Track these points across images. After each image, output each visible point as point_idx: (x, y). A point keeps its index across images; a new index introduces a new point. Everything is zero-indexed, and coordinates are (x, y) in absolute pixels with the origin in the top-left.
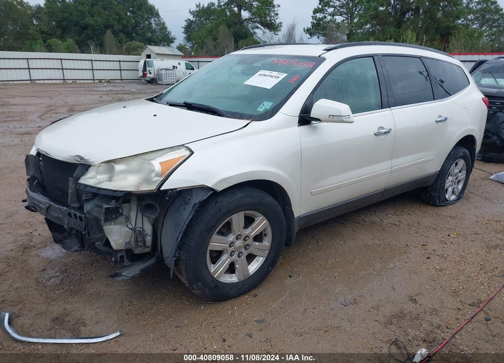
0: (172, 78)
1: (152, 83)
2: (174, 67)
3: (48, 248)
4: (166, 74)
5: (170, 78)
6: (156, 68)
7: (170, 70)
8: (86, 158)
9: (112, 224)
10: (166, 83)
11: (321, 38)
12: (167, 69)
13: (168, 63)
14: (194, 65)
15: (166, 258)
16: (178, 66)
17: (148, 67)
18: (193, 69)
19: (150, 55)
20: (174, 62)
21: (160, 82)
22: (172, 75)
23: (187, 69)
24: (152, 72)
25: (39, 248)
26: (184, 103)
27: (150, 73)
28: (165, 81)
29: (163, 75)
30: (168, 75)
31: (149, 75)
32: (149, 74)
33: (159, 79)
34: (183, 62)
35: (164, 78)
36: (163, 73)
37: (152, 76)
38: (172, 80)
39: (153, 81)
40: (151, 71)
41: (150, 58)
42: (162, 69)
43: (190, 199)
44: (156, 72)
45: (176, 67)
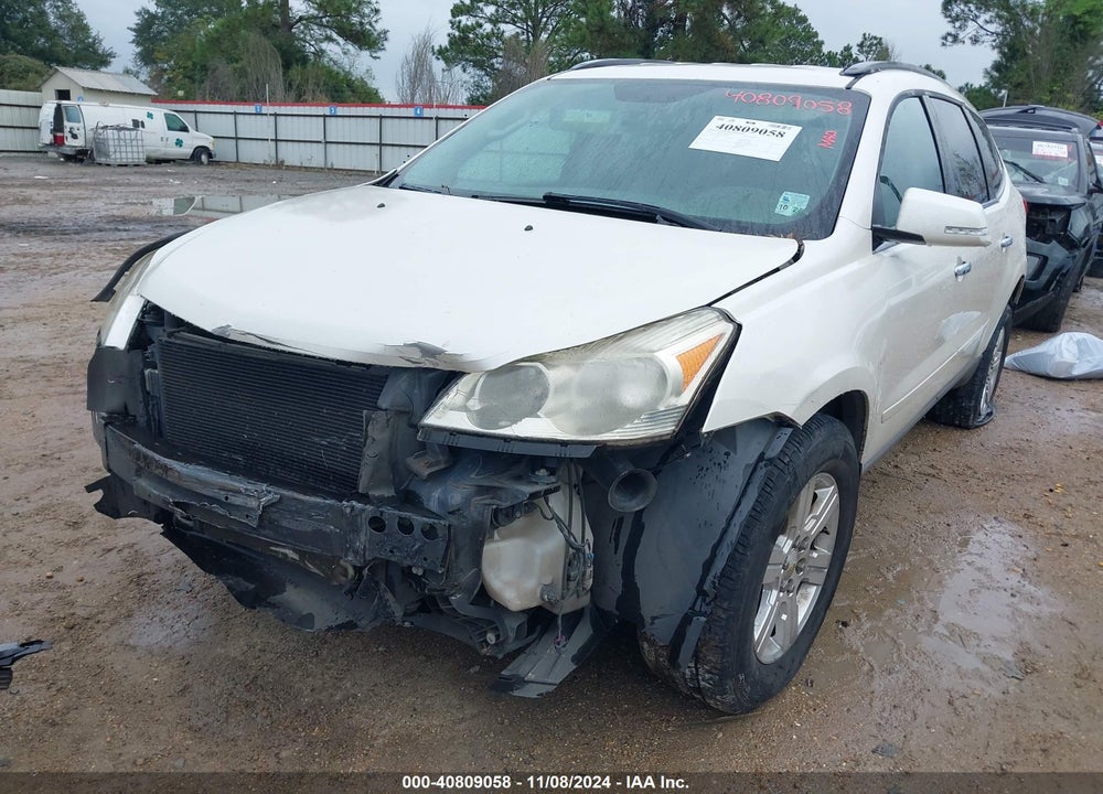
0: (135, 149)
1: (81, 161)
2: (136, 124)
3: (139, 618)
4: (119, 139)
5: (129, 149)
6: (90, 124)
7: (129, 129)
8: (450, 350)
9: (496, 536)
10: (119, 162)
11: (470, 69)
12: (119, 129)
13: (123, 113)
14: (187, 120)
15: (654, 618)
16: (147, 121)
17: (69, 121)
18: (185, 129)
19: (68, 92)
20: (137, 111)
21: (103, 160)
22: (134, 143)
23: (169, 129)
24: (80, 133)
25: (114, 623)
26: (545, 197)
27: (75, 137)
28: (116, 156)
29: (111, 143)
30: (122, 143)
31: (70, 142)
32: (70, 139)
33: (99, 151)
34: (160, 112)
35: (112, 149)
36: (111, 136)
37: (79, 143)
38: (136, 155)
39: (81, 157)
40: (75, 132)
41: (68, 98)
42: (105, 127)
43: (727, 454)
44: (90, 135)
45: (142, 123)
